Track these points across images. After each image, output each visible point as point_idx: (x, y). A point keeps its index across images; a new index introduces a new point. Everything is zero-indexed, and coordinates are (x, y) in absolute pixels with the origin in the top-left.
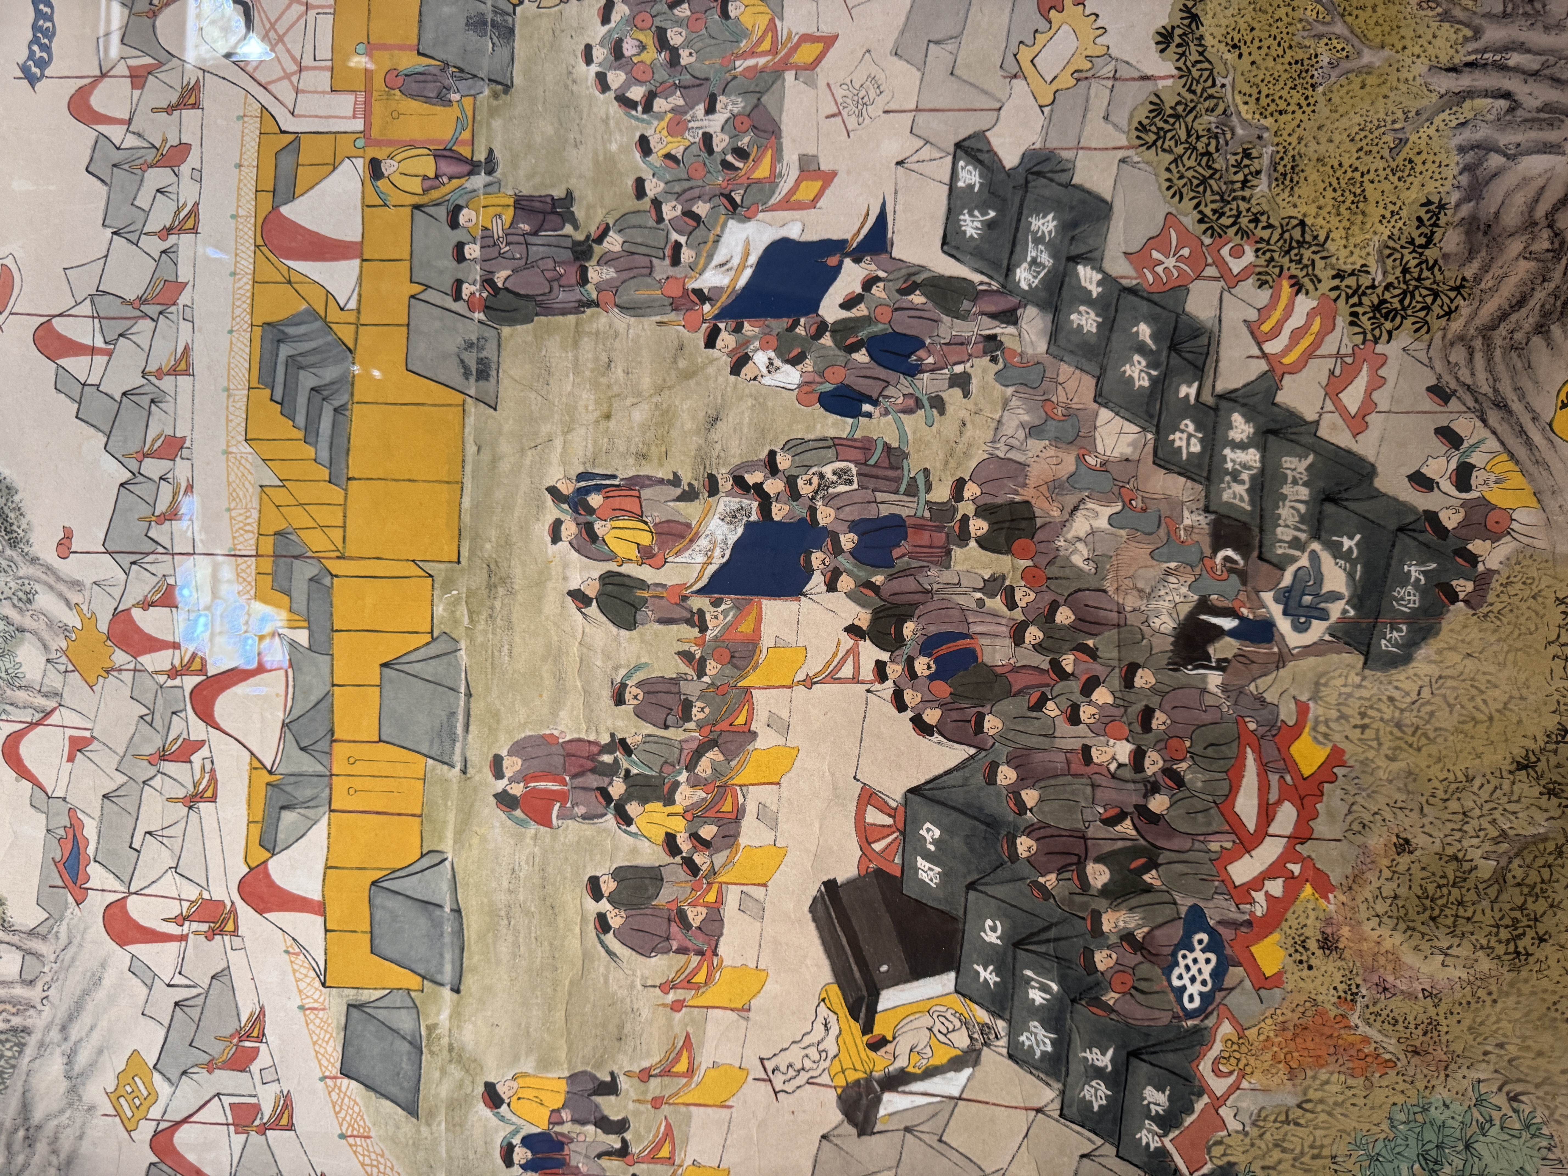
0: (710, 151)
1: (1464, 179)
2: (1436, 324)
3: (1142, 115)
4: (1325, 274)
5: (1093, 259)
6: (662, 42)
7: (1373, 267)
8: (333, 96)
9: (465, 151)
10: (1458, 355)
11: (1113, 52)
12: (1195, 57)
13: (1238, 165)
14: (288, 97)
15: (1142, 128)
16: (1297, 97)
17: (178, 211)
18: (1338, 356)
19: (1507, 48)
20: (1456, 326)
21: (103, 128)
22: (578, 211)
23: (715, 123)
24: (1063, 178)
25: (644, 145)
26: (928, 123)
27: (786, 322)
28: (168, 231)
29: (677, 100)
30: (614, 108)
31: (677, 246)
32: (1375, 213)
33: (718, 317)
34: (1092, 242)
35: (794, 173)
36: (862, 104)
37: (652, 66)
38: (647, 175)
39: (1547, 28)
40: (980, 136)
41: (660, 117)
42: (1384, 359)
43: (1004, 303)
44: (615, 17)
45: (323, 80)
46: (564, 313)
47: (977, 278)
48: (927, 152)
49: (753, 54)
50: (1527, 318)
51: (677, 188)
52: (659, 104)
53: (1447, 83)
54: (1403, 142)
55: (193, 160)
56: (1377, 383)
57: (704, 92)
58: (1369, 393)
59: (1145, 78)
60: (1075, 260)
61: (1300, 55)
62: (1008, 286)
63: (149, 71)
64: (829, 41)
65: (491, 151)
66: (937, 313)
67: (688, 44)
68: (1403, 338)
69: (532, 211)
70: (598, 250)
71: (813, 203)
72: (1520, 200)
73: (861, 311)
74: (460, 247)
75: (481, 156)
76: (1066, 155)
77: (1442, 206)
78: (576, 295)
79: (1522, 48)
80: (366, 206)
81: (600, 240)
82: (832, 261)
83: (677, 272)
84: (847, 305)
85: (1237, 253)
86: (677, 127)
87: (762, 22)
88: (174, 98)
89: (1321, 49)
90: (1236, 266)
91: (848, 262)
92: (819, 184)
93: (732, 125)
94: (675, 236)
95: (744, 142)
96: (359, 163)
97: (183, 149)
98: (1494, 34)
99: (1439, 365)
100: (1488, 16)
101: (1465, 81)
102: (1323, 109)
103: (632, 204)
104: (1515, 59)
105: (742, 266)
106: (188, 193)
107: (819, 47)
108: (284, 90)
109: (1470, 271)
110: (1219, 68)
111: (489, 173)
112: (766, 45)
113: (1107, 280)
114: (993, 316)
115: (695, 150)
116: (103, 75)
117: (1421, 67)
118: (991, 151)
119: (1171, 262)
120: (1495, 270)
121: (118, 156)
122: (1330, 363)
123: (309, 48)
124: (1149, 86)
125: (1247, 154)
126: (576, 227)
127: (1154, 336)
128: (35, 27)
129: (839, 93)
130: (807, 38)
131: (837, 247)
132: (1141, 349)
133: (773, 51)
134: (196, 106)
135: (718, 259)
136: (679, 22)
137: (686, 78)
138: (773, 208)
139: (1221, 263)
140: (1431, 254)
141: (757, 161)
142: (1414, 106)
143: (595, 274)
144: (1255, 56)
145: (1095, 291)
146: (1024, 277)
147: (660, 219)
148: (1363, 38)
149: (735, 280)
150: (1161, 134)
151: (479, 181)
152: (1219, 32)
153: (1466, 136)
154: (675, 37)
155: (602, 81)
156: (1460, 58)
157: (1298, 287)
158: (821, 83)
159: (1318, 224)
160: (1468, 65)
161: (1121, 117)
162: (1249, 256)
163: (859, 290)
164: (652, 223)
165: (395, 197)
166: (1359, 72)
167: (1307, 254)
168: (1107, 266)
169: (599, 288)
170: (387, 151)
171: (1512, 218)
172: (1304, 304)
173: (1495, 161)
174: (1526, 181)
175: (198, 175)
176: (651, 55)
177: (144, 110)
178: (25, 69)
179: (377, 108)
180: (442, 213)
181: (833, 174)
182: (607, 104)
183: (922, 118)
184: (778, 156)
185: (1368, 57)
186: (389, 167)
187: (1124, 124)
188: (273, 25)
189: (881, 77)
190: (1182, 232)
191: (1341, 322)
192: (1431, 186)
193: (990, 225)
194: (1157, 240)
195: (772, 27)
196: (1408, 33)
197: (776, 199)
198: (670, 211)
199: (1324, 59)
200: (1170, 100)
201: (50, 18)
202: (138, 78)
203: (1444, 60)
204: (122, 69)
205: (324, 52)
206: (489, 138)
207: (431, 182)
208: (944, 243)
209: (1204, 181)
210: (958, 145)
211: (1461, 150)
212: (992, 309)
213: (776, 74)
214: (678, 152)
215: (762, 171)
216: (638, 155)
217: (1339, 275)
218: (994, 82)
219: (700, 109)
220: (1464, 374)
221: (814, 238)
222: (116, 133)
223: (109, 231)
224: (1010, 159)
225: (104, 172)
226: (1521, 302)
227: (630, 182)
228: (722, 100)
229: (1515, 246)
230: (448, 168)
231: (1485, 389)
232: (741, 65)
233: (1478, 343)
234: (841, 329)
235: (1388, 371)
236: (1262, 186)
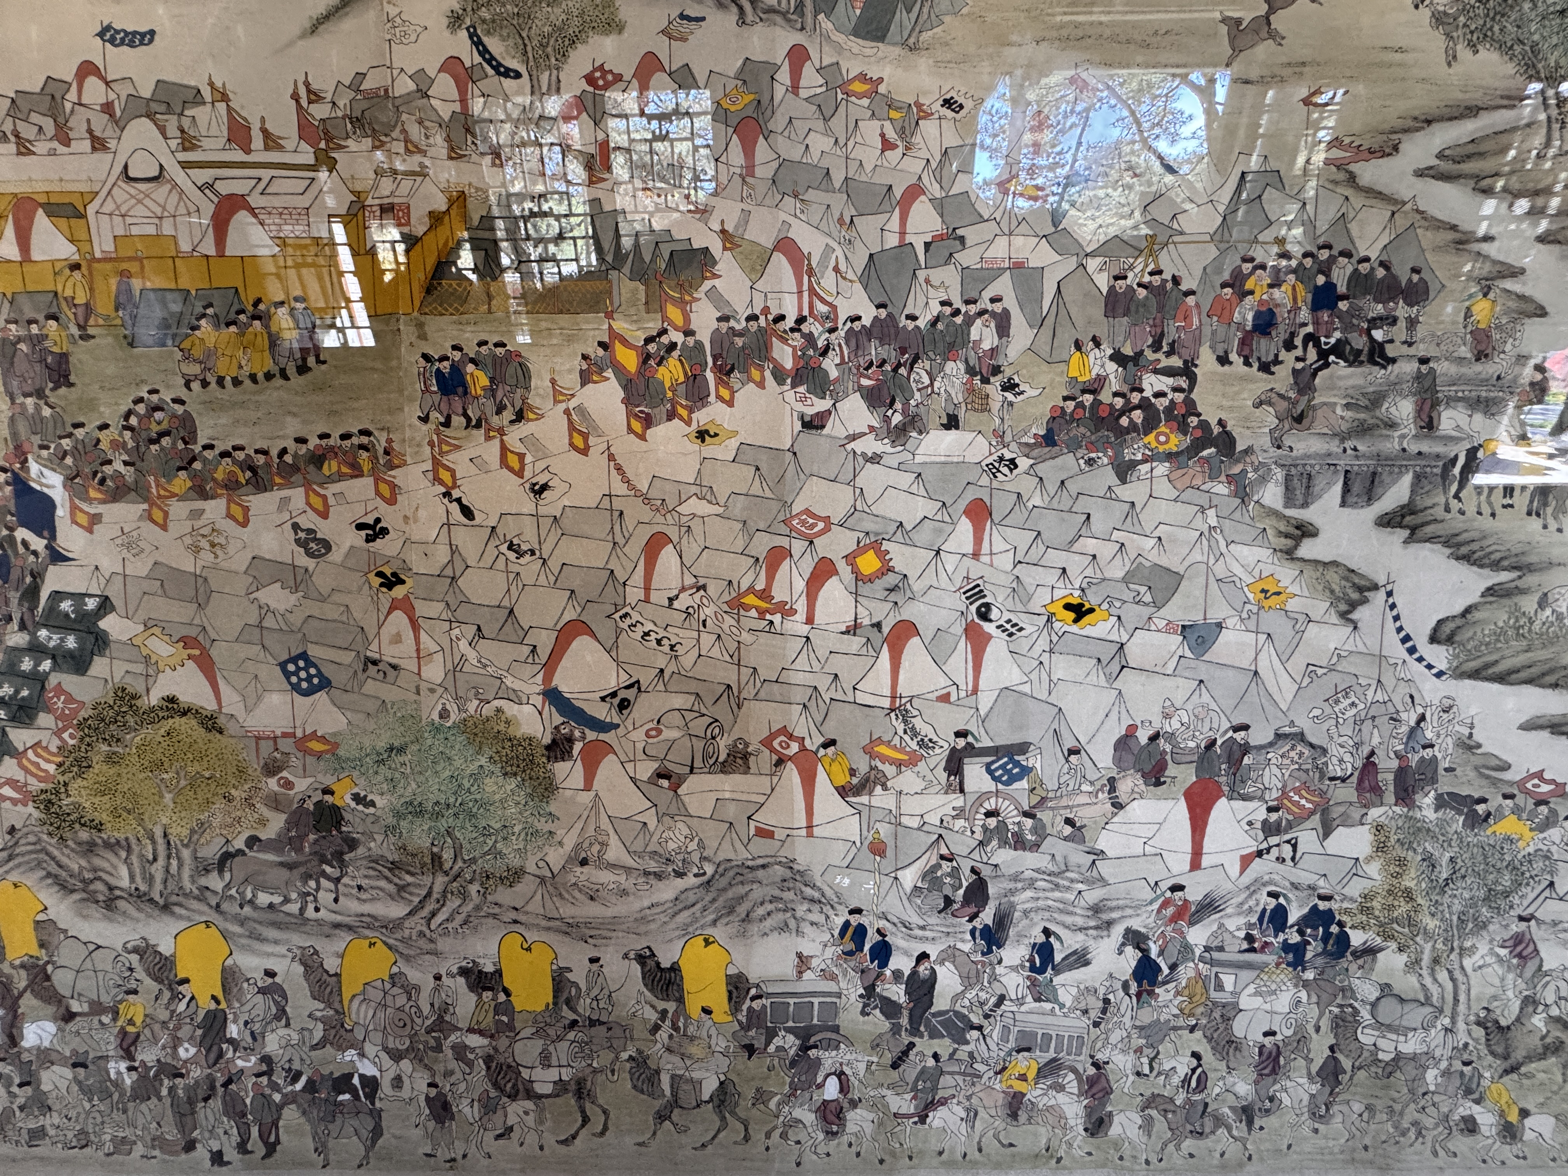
0: (102, 464)
1: (113, 840)
2: (45, 828)
3: (130, 689)
4: (67, 777)
5: (56, 667)
6: (162, 434)
7: (70, 800)
8: (111, 239)
9: (92, 322)
10: (32, 838)
11: (161, 675)
12: (161, 714)
13: (112, 736)
14: (107, 209)
15: (124, 689)
16: (146, 764)
17: (30, 142)
18: (26, 784)
19: (179, 858)
20: (45, 837)
21: (74, 86)
22: (63, 390)
23: (118, 466)
24: (96, 651)
25: (104, 427)
26: (118, 581)
27: (13, 510)
28: (17, 136)
29: (131, 444)
30: (124, 409)
31: (47, 448)
32: (96, 800)
33: (13, 472)
34: (65, 666)
35: (92, 511)
36: (129, 546)
37: (148, 429)
38: (86, 429)
39: (192, 876)
40: (113, 609)
41: (121, 435)
42: (26, 805)
43: (29, 623)
44: (176, 406)
45: (120, 232)
46: (5, 384)
47: (40, 609)
48: (103, 581)
49: (157, 486)
50: (53, 868)
51: (80, 447)
52: (128, 434)
53: (158, 832)
54: (129, 812)
55: (61, 149)
56: (14, 802)
57: (135, 458)
58: (10, 799)
59: (148, 690)
60: (54, 658)
61: (166, 765)
62: (39, 625)
63: (112, 115)
64: (164, 527)
65: (93, 337)
66: (21, 590)
67: (162, 449)
68: (36, 814)
69: (60, 363)
70: (42, 402)
71: (74, 522)
72: (105, 865)
73: (21, 549)
74: (36, 322)
75: (91, 331)
76: (107, 652)
77: (100, 831)
78: (16, 391)
79: (180, 866)
80: (53, 262)
81: (47, 404)
82: (46, 533)
83: (36, 448)
84: (25, 543)
85: (72, 736)
86: (117, 445)
87: (176, 490)
88: (98, 133)
89: (171, 775)
90: (65, 736)
91: (45, 542)
92: (85, 524)
93: (118, 475)
94: (53, 446)
95: (109, 483)
96: (76, 257)
97: (67, 142)
98: (186, 854)
99: (25, 830)
100: (195, 851)
101: (160, 841)
102: (142, 776)
103: (69, 421)
104: (174, 863)
105: (41, 484)
106: (41, 147)
107: (161, 521)
108: (109, 207)
109: (70, 843)
110: (156, 726)
111: (81, 337)
112: (162, 492)
113: (46, 675)
114: (22, 619)
115: (103, 455)
116: (107, 83)
117: (165, 820)
118: (105, 614)
119: (60, 705)
120: (72, 855)
121: (58, 97)
122: (22, 780)
123: (135, 221)
124: (144, 693)
125: (118, 740)
126: (52, 390)
127: (23, 698)
128: (135, 33)
129: (135, 534)
130: (166, 514)
131: (53, 537)
132: (17, 692)
133: (159, 497)
134: (94, 149)
135: (46, 472)
136: (174, 444)
137: (143, 449)
138: (71, 500)
139: (64, 729)
140: (77, 826)
141: (99, 491)
142: (146, 817)
143: (30, 401)
144: (164, 744)
145: (41, 668)
146: (43, 633)
147: (60, 437)
148: (179, 793)
149: (34, 481)
150: (122, 699)
151: (74, 331)
152: (177, 726)
153: (133, 841)
154: (166, 441)
155: (140, 400)
156: (172, 839)
157: (60, 765)
158: (141, 524)
159: (90, 774)
160: (169, 843)
161: (128, 679)
162: (71, 742)
163: (32, 548)
164: (58, 433)
165: (60, 280)
166: (160, 792)
167: (75, 769)
168: (53, 674)
169: (22, 404)
170: (86, 273)
171: (97, 862)
172: (51, 768)
173: (124, 854)
174: (115, 867)
175: (52, 153)
176: (155, 428)
177: (90, 114)
178: (108, 28)
179: (108, 266)
180: (54, 310)
181: (91, 531)
182: (126, 405)
183: (121, 578)
184: (104, 502)
185: (168, 797)
186: (77, 274)
187: (125, 680)
188: (148, 196)
189: (143, 555)
190: (76, 712)
191: (43, 786)
192: (109, 825)
193: (67, 615)
194: (70, 699)
195: (174, 495)
196: (183, 814)
197: (77, 501)
198: (66, 443)
199: (165, 776)
200: (139, 703)
201: (142, 43)
202: (107, 108)
203: (169, 831)
204: (112, 96)
205: (135, 231)
206: (101, 335)
207: (71, 302)
208: (57, 592)
209: (103, 720)
210: (107, 598)
211: (127, 839)
212: (26, 617)
213: (146, 498)
214: (102, 446)
215: (93, 494)
216: (98, 423)
217: (66, 784)
218: (142, 615)
219: (125, 457)
220: (23, 841)
221: (57, 523)
222: (72, 96)
223: (13, 95)
224: (103, 624)
225: (48, 90)
226: (60, 866)
227: (82, 419)
228: (131, 469)
229: (84, 863)
230: (81, 311)
231: (18, 851)
232: (151, 479)
233: (38, 847)
234: (11, 539)
235: (20, 807)
236: (105, 748)
